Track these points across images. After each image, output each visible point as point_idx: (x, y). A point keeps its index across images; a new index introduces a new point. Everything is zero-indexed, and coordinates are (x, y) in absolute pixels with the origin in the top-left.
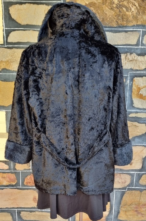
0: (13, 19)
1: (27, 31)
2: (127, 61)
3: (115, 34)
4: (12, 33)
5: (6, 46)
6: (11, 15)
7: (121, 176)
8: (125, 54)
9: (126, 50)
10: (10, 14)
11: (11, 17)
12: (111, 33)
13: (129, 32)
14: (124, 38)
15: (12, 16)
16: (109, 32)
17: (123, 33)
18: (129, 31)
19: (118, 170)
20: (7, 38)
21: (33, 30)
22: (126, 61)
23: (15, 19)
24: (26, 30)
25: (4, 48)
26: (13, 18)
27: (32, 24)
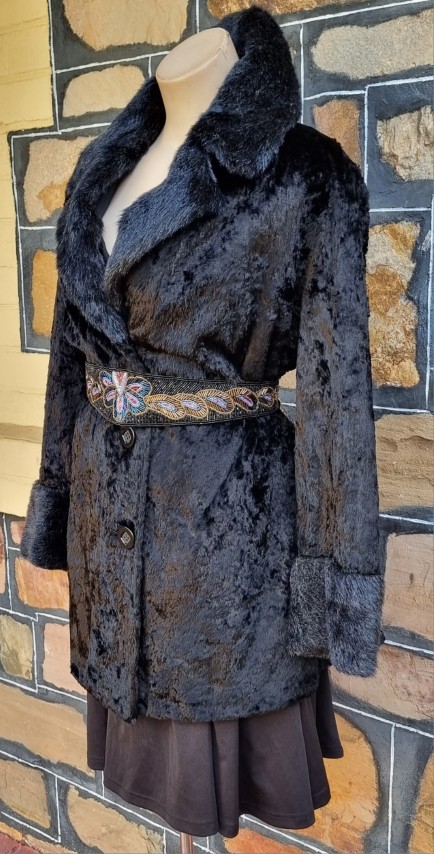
0: (76, 35)
1: (107, 70)
2: (422, 142)
3: (371, 30)
4: (71, 83)
5: (60, 132)
6: (70, 22)
7: (417, 664)
8: (411, 111)
9: (418, 94)
10: (65, 21)
11: (71, 30)
12: (355, 27)
13: (425, 13)
14: (408, 42)
15: (72, 27)
16: (348, 27)
17: (401, 19)
18: (427, 8)
19: (404, 636)
20: (61, 104)
21: (121, 64)
22: (420, 146)
23: (80, 36)
24: (105, 67)
25: (56, 140)
26: (75, 32)
27: (120, 44)
